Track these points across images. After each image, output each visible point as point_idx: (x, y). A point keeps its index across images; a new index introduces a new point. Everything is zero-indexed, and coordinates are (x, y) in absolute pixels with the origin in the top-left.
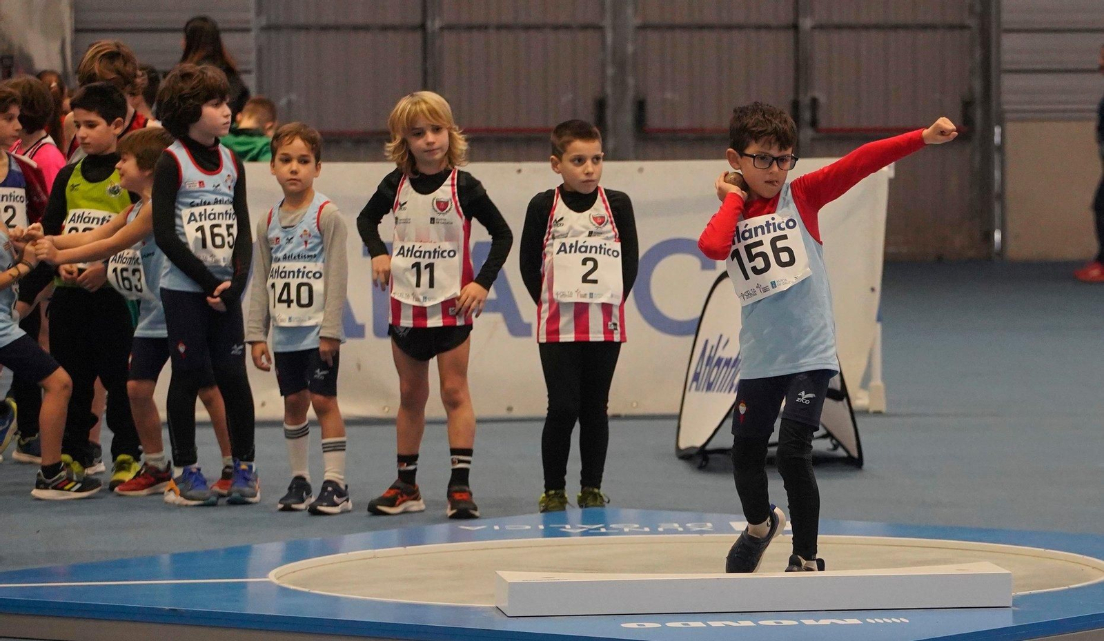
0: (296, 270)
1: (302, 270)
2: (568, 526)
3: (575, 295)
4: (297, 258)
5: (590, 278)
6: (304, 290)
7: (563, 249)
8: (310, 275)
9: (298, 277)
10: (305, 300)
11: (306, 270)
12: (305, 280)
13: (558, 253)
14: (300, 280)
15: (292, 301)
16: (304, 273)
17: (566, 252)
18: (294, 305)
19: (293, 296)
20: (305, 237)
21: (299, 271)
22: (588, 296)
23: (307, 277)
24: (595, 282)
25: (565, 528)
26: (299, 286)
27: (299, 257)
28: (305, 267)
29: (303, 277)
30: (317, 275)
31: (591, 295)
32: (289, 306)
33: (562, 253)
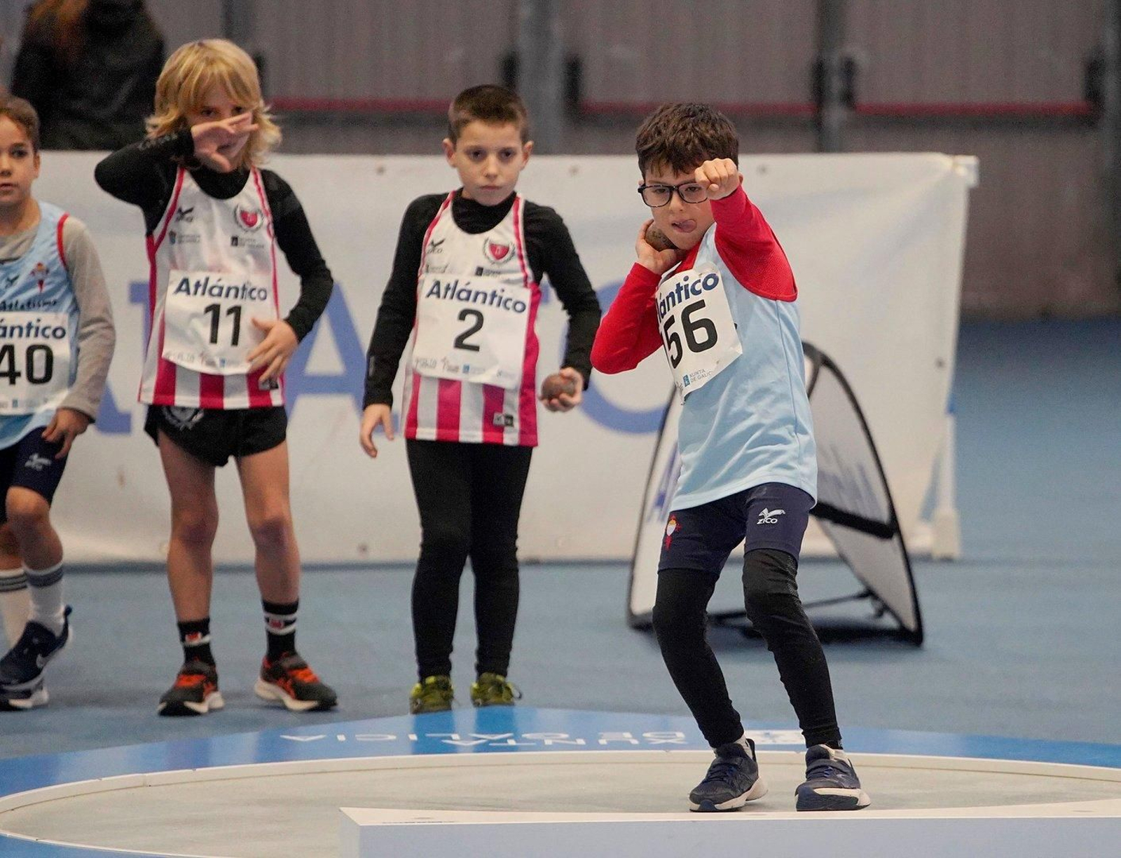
0: (24, 325)
1: (34, 323)
2: (455, 736)
3: (440, 366)
4: (25, 307)
5: (467, 341)
6: (39, 356)
7: (435, 290)
8: (48, 332)
9: (28, 335)
10: (39, 373)
11: (42, 325)
12: (40, 340)
13: (428, 296)
14: (32, 341)
15: (19, 374)
16: (37, 329)
17: (439, 296)
18: (22, 381)
19: (21, 364)
20: (39, 276)
21: (29, 326)
22: (461, 370)
23: (43, 334)
24: (475, 348)
25: (450, 738)
26: (30, 351)
27: (29, 305)
28: (39, 320)
29: (36, 335)
30: (59, 333)
31: (467, 369)
32: (13, 382)
33: (433, 297)
